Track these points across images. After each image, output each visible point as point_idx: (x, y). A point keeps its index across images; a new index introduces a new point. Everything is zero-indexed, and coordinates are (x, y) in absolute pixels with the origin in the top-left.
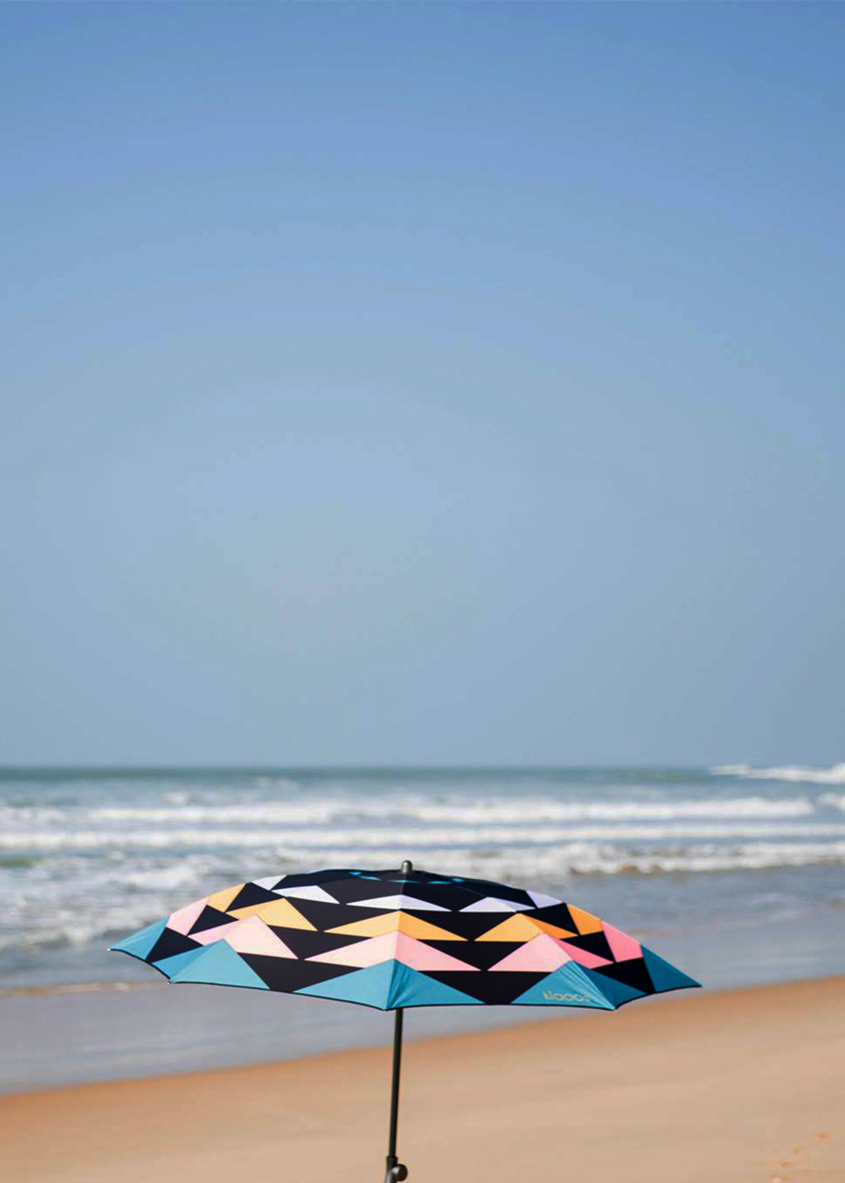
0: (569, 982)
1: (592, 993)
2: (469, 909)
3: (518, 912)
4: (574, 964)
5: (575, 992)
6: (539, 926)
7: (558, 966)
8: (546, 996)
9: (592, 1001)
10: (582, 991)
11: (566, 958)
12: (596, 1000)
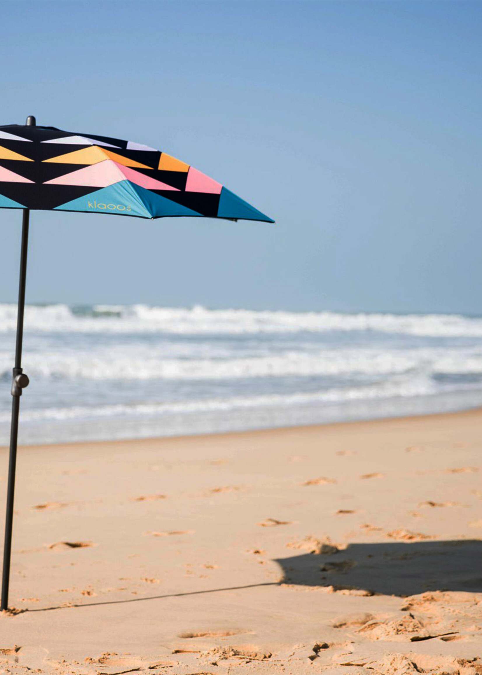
0: (117, 196)
1: (135, 204)
2: (54, 141)
3: (94, 145)
4: (127, 181)
5: (119, 203)
6: (107, 154)
7: (112, 183)
8: (90, 205)
9: (133, 210)
10: (127, 203)
11: (121, 177)
12: (137, 209)
